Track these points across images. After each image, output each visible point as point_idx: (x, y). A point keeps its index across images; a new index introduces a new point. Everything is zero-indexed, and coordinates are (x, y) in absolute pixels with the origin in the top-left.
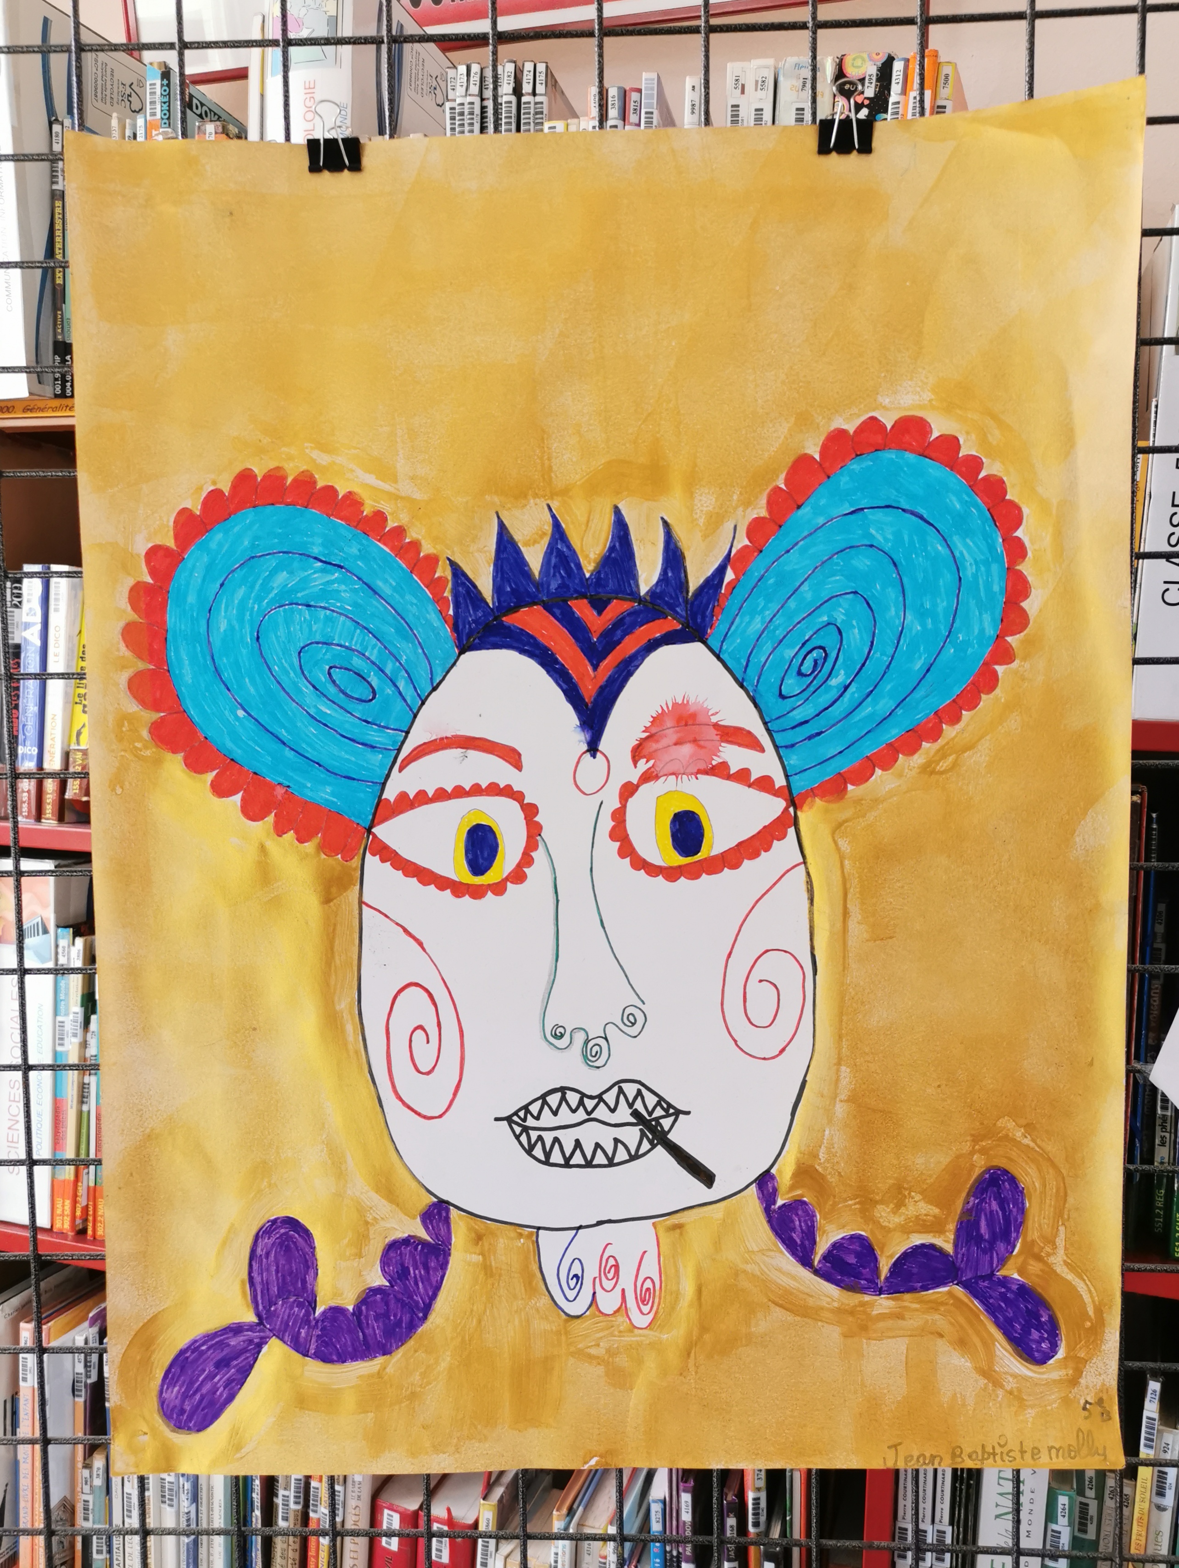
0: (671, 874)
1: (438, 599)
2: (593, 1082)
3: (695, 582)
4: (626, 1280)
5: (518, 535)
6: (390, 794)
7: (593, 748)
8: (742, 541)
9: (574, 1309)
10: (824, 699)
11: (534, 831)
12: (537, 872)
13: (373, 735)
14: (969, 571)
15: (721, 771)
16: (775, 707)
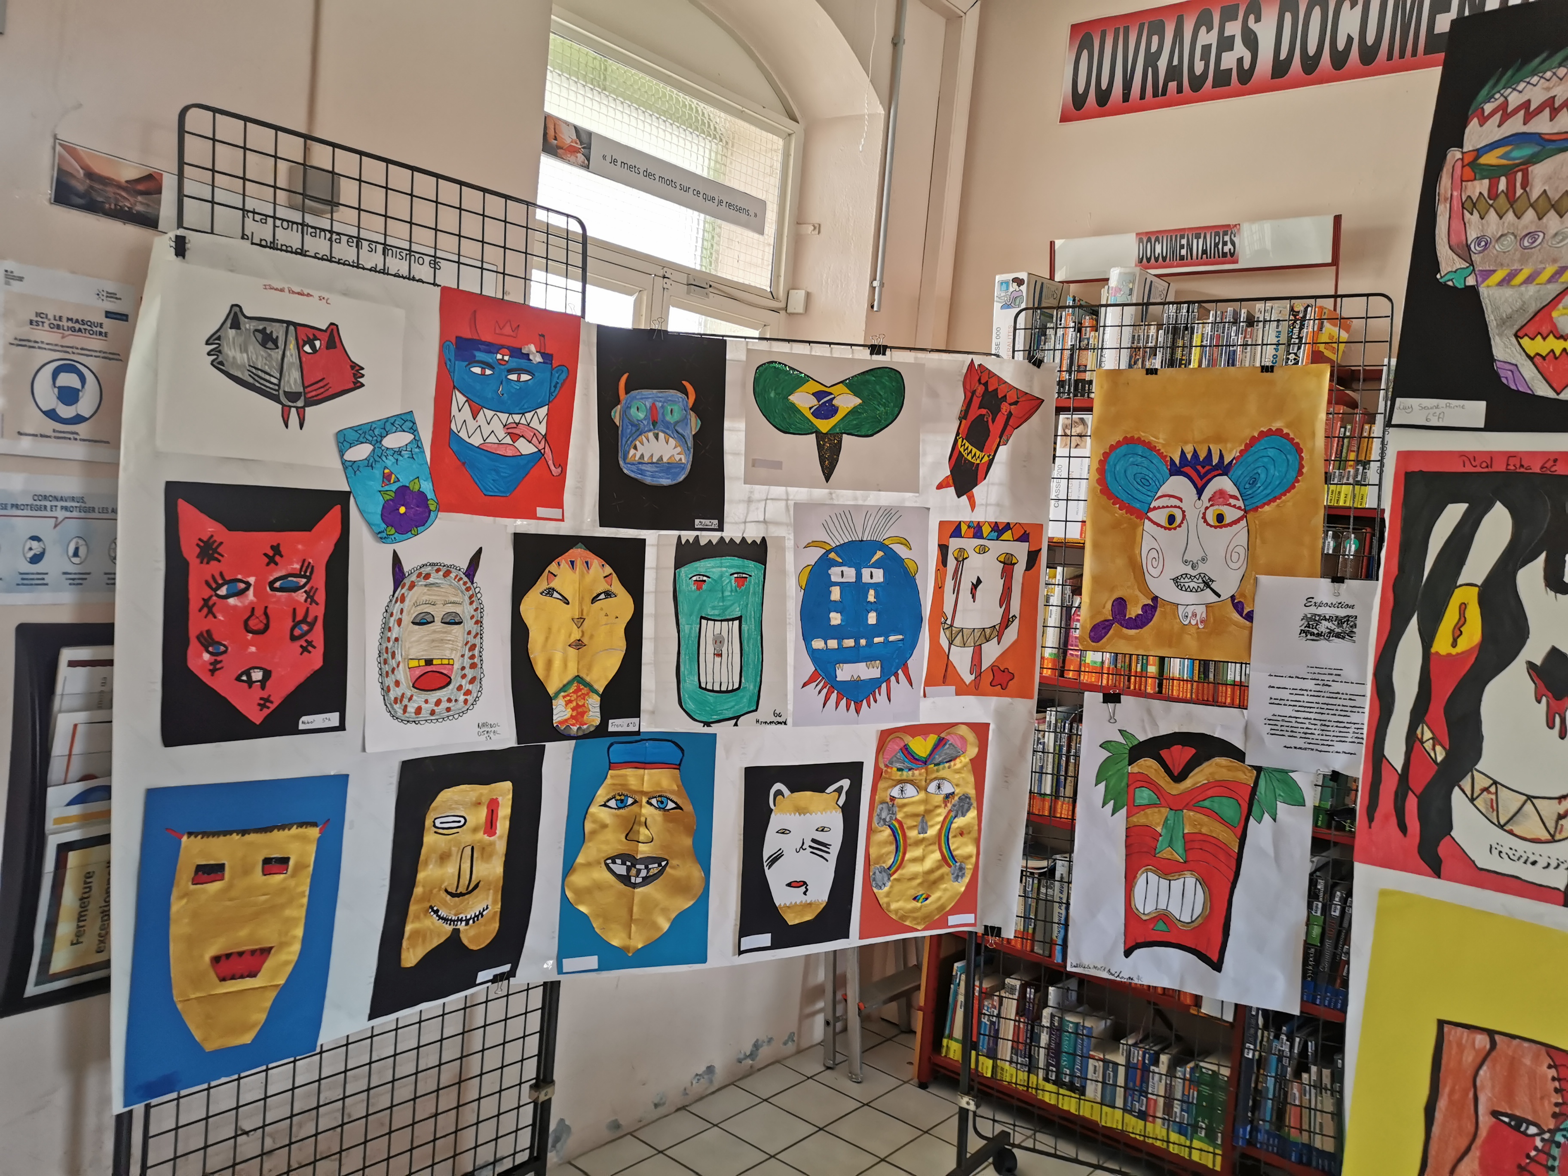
0: (1216, 527)
1: (1167, 466)
2: (1194, 573)
3: (1226, 462)
4: (1198, 617)
5: (1186, 451)
6: (1152, 506)
7: (1199, 499)
8: (1238, 454)
9: (1186, 623)
10: (1254, 489)
11: (1184, 517)
12: (1184, 525)
13: (1149, 493)
14: (1291, 462)
15: (1229, 505)
16: (1243, 491)
